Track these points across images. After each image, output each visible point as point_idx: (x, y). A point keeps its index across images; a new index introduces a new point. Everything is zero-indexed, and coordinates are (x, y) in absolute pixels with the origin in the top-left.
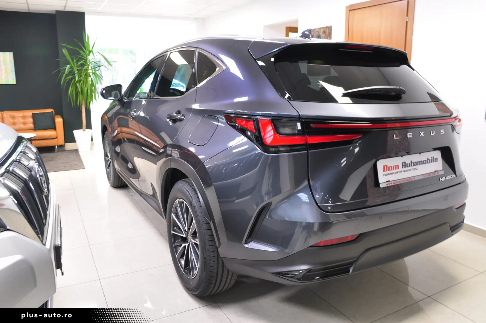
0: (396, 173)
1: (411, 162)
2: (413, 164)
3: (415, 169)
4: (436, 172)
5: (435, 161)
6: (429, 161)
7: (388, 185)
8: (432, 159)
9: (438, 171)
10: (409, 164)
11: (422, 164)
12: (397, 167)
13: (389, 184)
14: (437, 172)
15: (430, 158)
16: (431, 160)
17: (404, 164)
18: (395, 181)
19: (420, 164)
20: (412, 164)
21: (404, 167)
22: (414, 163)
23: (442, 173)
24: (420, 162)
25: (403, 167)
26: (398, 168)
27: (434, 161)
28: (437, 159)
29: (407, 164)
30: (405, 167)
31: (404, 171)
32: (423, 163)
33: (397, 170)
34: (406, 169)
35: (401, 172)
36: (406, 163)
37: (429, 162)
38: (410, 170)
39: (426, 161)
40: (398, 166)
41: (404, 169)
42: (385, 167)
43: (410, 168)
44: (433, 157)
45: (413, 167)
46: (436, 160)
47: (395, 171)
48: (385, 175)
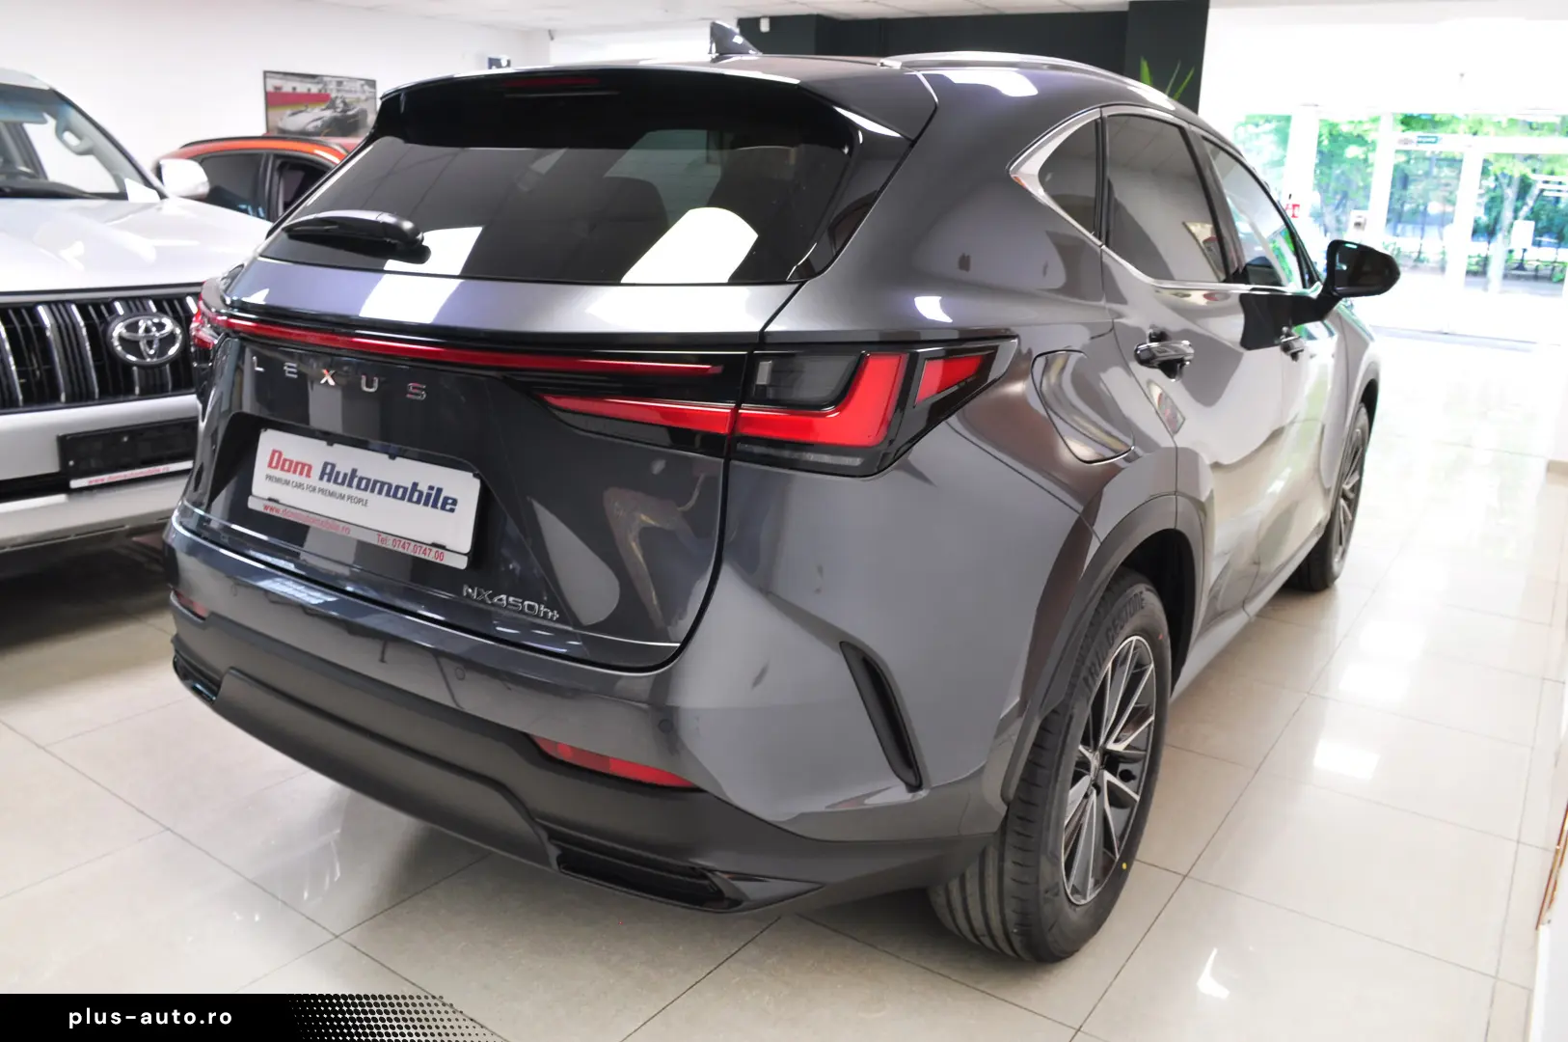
0: (299, 486)
1: (354, 471)
2: (356, 481)
3: (360, 501)
4: (434, 549)
5: (443, 508)
6: (416, 494)
7: (268, 512)
8: (434, 492)
9: (443, 547)
10: (345, 475)
11: (388, 494)
12: (304, 468)
13: (272, 509)
14: (440, 551)
15: (423, 487)
16: (429, 496)
17: (328, 471)
18: (289, 509)
19: (380, 492)
20: (351, 479)
21: (326, 477)
22: (361, 479)
23: (461, 563)
24: (383, 484)
25: (321, 478)
26: (308, 475)
27: (439, 505)
28: (455, 502)
29: (338, 473)
30: (329, 480)
31: (322, 491)
32: (393, 491)
33: (303, 479)
34: (332, 487)
35: (314, 489)
36: (336, 469)
37: (415, 498)
38: (342, 497)
39: (405, 489)
40: (310, 467)
41: (324, 484)
42: (277, 455)
43: (344, 490)
44: (439, 491)
45: (354, 492)
46: (449, 504)
47: (295, 478)
48: (269, 477)
